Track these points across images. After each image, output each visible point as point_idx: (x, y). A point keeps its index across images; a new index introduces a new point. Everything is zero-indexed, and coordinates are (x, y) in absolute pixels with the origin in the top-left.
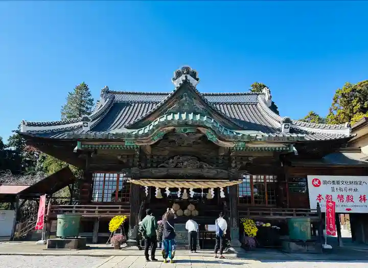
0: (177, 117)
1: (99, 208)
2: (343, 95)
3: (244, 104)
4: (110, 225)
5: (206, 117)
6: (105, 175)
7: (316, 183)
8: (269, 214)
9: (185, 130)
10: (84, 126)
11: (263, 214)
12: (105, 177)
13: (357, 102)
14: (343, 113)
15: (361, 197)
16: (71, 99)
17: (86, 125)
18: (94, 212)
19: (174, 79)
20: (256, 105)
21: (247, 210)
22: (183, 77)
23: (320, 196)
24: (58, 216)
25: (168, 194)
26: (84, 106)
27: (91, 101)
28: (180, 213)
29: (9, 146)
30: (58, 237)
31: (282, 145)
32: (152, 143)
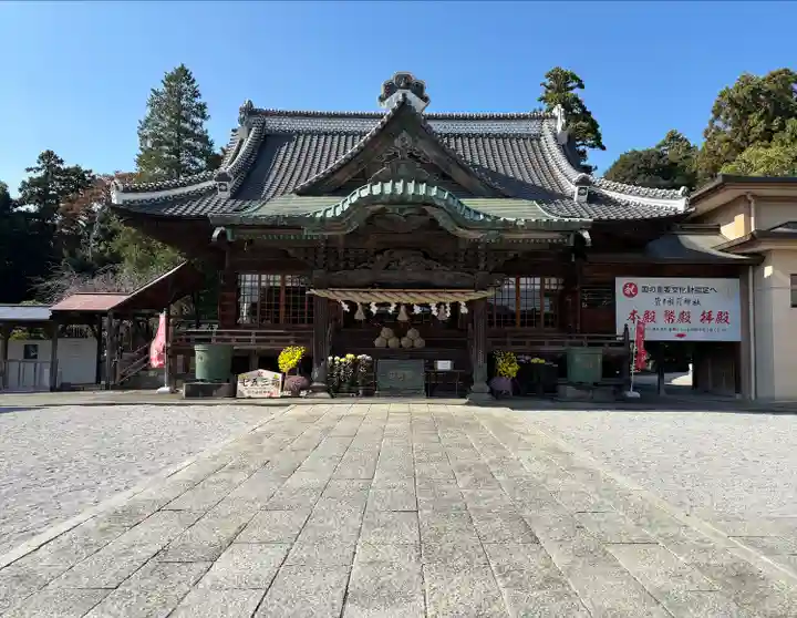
0: (388, 188)
1: (257, 334)
2: (733, 102)
3: (518, 137)
4: (281, 361)
5: (435, 188)
6: (260, 278)
7: (629, 290)
8: (542, 344)
9: (401, 210)
10: (221, 190)
11: (533, 344)
12: (260, 281)
13: (761, 118)
14: (727, 141)
15: (704, 313)
16: (157, 104)
17: (224, 187)
18: (249, 340)
19: (382, 99)
20: (539, 140)
21: (505, 336)
22: (398, 96)
23: (635, 312)
24: (197, 347)
25: (375, 312)
26: (186, 120)
27: (202, 107)
28: (393, 342)
29: (23, 204)
30: (198, 381)
31: (557, 235)
32: (348, 231)
